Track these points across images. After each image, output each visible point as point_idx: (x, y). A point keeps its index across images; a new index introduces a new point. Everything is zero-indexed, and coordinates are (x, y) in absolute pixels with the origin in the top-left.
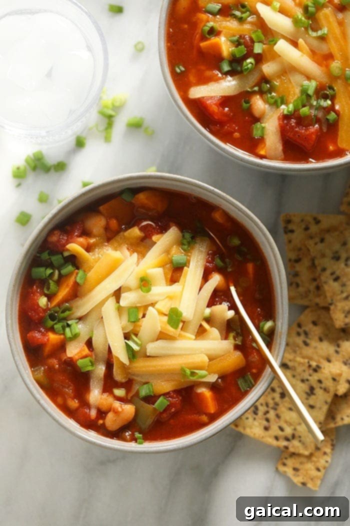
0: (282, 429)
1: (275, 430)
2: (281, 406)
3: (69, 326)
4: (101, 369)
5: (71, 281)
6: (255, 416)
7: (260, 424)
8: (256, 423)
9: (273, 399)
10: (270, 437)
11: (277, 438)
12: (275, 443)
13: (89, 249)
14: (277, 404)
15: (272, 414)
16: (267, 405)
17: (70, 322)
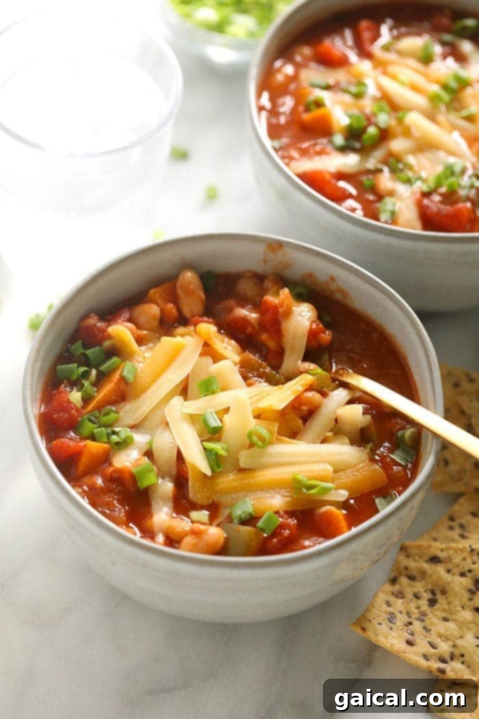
0: (433, 646)
1: (422, 646)
2: (431, 616)
3: (114, 433)
4: (167, 487)
5: (116, 376)
6: (390, 625)
7: (400, 636)
8: (394, 634)
9: (418, 608)
10: (416, 654)
11: (426, 657)
12: (423, 663)
13: (140, 341)
14: (424, 614)
15: (417, 626)
16: (408, 614)
17: (117, 429)
